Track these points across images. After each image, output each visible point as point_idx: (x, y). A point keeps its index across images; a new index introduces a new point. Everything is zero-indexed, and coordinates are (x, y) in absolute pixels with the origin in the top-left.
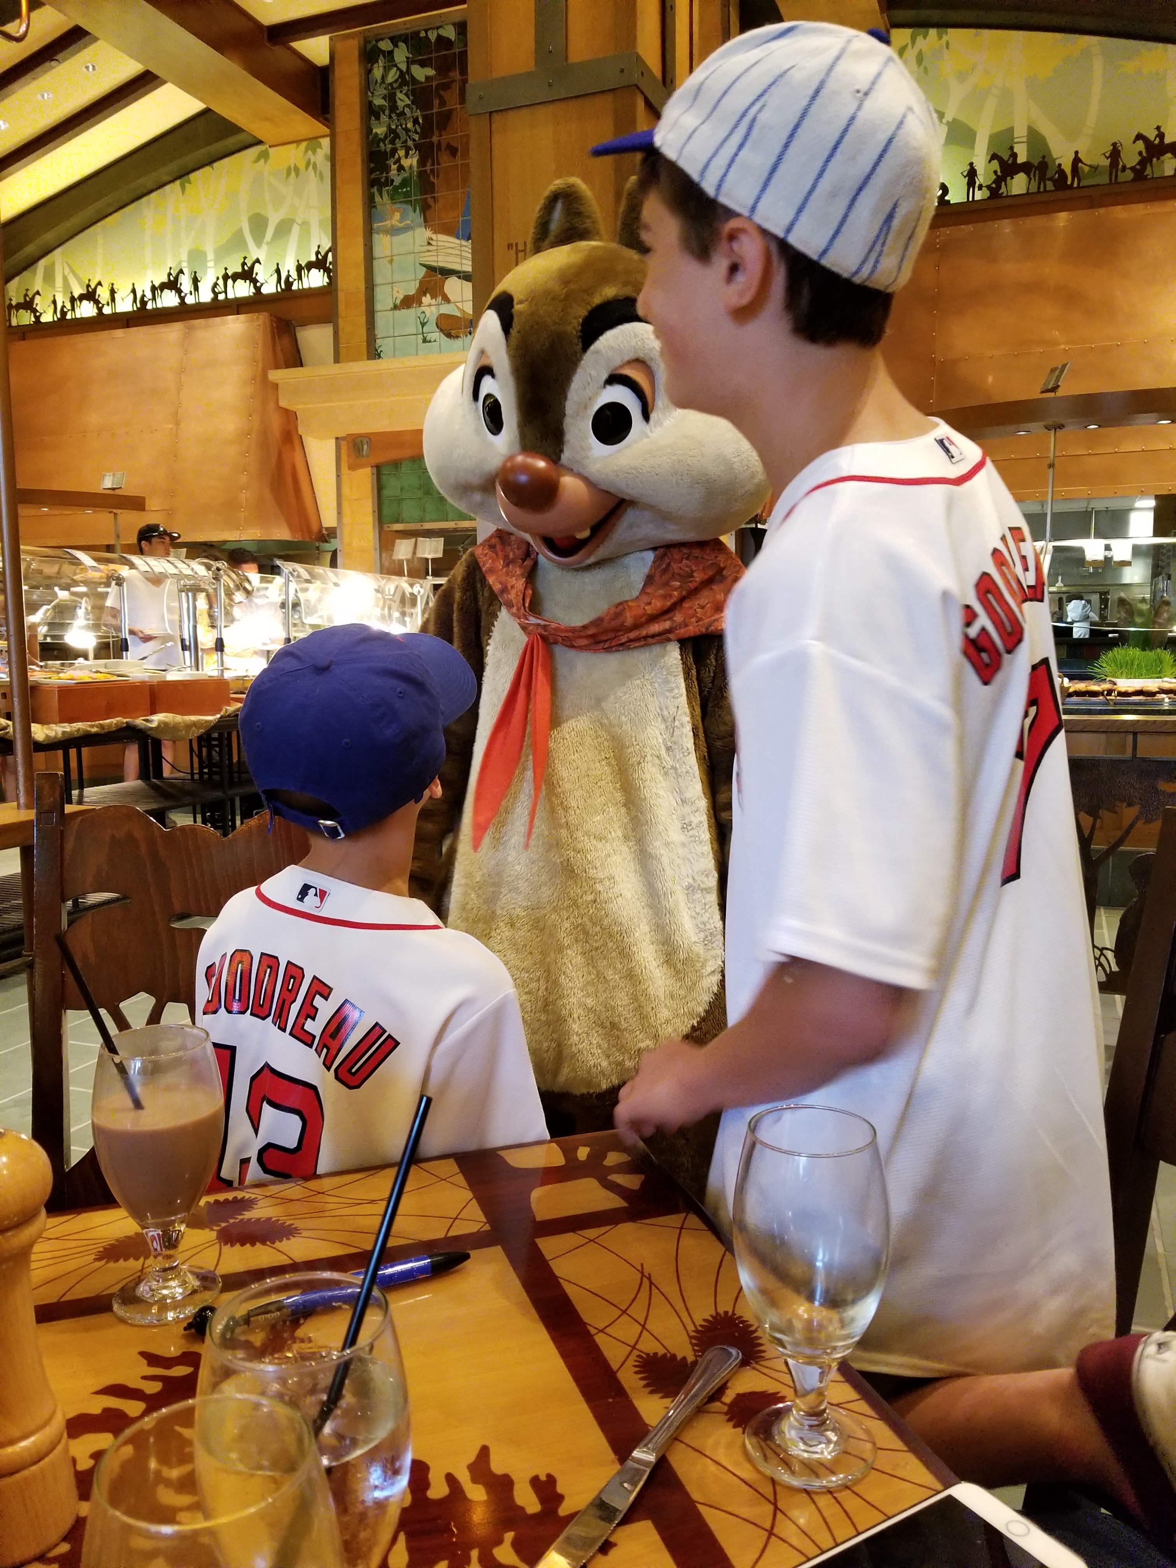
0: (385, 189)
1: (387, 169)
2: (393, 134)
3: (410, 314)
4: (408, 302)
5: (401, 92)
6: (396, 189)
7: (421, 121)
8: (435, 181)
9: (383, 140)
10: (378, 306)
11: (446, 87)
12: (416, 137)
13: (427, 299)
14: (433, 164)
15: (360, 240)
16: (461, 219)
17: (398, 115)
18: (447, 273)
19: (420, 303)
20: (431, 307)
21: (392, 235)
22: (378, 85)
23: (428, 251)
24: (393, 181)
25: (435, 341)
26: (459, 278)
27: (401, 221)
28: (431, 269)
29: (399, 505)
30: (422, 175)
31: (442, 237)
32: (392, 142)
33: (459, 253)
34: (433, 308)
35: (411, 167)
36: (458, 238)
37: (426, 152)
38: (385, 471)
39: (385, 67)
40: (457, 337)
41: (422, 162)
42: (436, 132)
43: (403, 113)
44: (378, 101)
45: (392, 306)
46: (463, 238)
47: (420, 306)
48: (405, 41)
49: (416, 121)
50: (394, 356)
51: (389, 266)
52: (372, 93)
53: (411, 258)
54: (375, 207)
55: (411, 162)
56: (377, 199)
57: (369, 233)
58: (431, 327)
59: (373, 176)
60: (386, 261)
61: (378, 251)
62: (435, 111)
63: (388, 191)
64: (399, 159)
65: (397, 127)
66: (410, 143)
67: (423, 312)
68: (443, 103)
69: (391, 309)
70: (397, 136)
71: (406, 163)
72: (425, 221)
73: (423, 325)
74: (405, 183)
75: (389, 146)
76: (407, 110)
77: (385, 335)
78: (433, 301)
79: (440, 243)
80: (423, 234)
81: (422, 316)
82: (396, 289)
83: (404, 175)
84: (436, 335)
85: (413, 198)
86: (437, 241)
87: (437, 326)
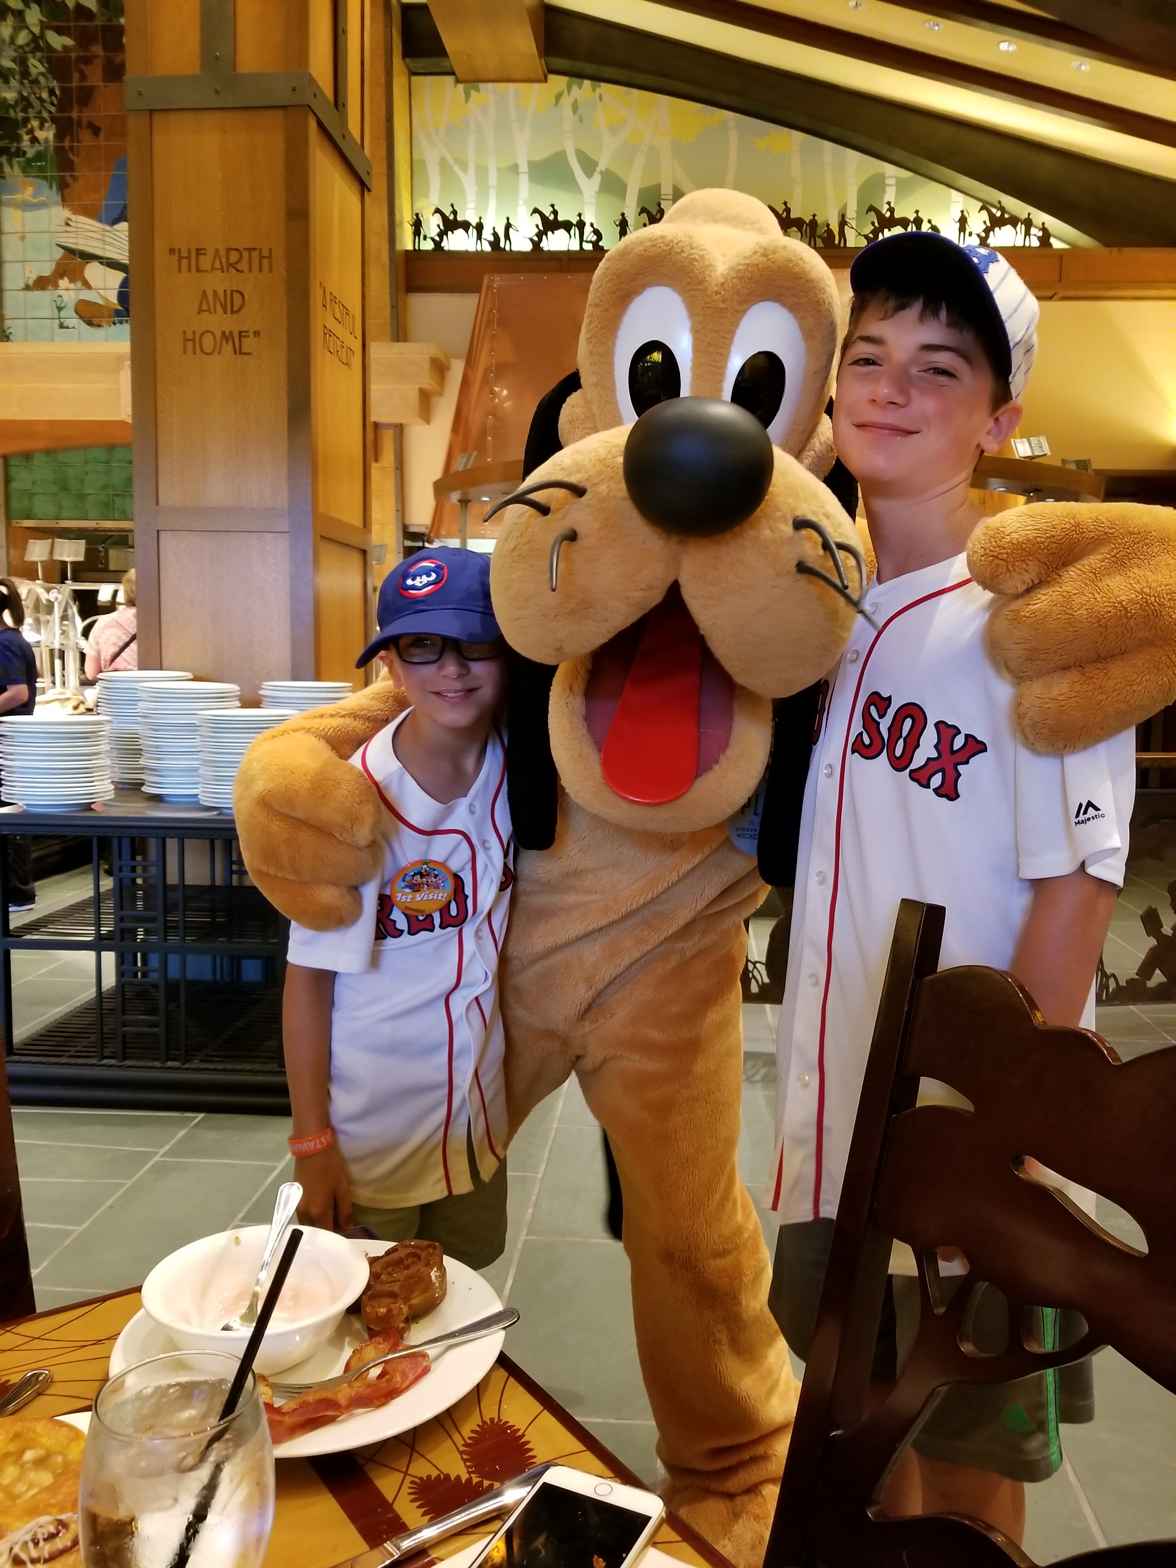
0: (16, 160)
1: (18, 139)
2: (24, 102)
3: (45, 297)
4: (41, 283)
5: (34, 58)
6: (29, 161)
7: (58, 92)
8: (75, 159)
9: (14, 107)
10: (7, 284)
11: (87, 61)
12: (53, 109)
13: (64, 283)
14: (72, 141)
16: (104, 203)
17: (31, 82)
18: (88, 257)
19: (56, 286)
20: (69, 293)
21: (24, 210)
22: (9, 46)
23: (67, 232)
24: (25, 152)
25: (73, 328)
26: (102, 263)
27: (35, 195)
28: (70, 251)
29: (30, 499)
30: (59, 150)
31: (82, 219)
32: (25, 110)
33: (101, 237)
34: (72, 293)
35: (46, 140)
36: (100, 221)
37: (64, 128)
38: (13, 462)
39: (14, 27)
40: (99, 326)
41: (59, 137)
42: (76, 107)
43: (37, 81)
44: (9, 64)
45: (22, 286)
46: (107, 223)
47: (56, 289)
48: (38, 3)
49: (52, 92)
50: (26, 340)
51: (20, 243)
53: (45, 237)
54: (4, 178)
55: (47, 134)
56: (7, 169)
58: (69, 312)
59: (2, 144)
60: (16, 237)
61: (6, 226)
62: (74, 84)
63: (19, 163)
64: (32, 130)
65: (29, 94)
66: (45, 115)
67: (60, 296)
68: (83, 77)
69: (23, 289)
70: (30, 105)
71: (41, 135)
72: (63, 200)
73: (60, 309)
74: (39, 156)
75: (21, 115)
76: (42, 79)
77: (14, 316)
78: (72, 286)
79: (80, 225)
80: (60, 213)
81: (59, 300)
82: (28, 268)
83: (38, 148)
84: (74, 321)
85: (49, 174)
86: (76, 222)
87: (76, 312)
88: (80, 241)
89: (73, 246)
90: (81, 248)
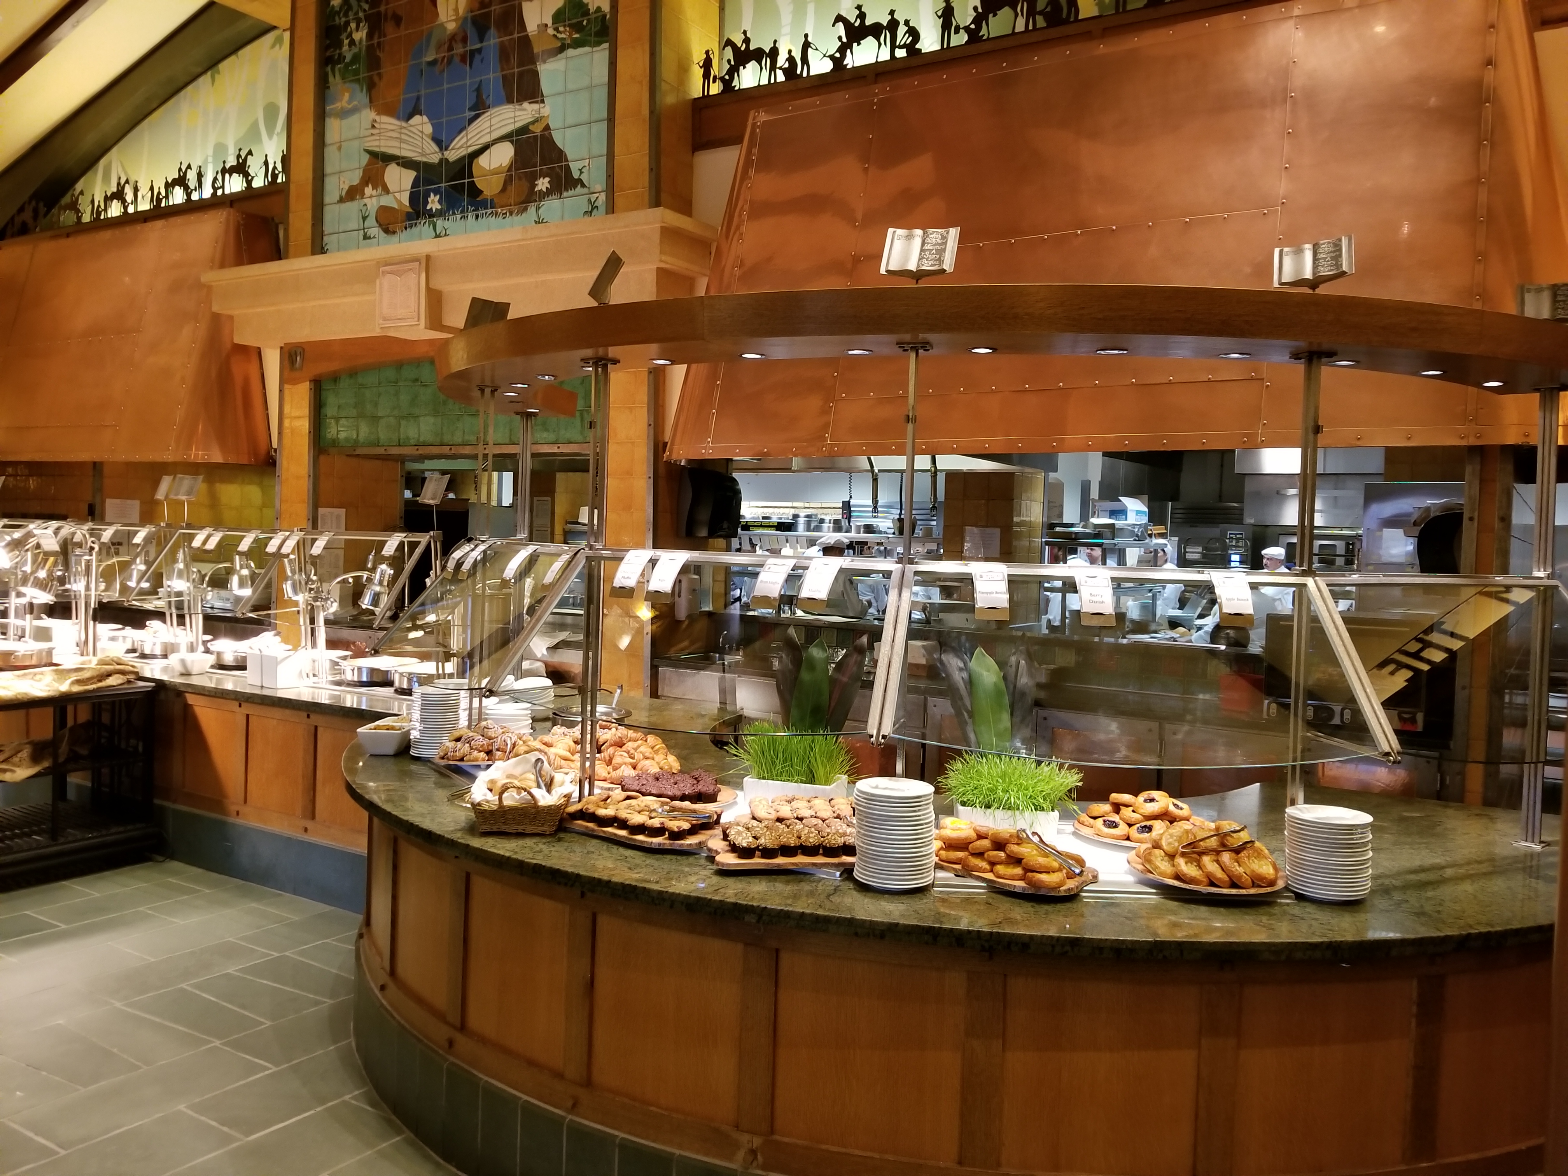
0: (337, 67)
1: (340, 45)
3: (353, 207)
4: (353, 194)
6: (348, 65)
8: (381, 55)
9: (338, 13)
10: (326, 199)
12: (367, 7)
13: (368, 190)
14: (379, 37)
15: (311, 125)
19: (363, 194)
20: (372, 200)
21: (341, 119)
23: (372, 135)
24: (344, 57)
25: (374, 237)
26: (398, 164)
27: (349, 102)
28: (373, 155)
30: (370, 48)
31: (385, 119)
32: (346, 15)
33: (398, 136)
34: (374, 199)
35: (361, 40)
37: (375, 24)
38: (325, 386)
40: (394, 233)
41: (370, 36)
45: (338, 198)
46: (404, 119)
47: (362, 198)
50: (336, 251)
51: (338, 153)
53: (356, 143)
54: (327, 87)
55: (360, 35)
56: (331, 79)
57: (321, 117)
59: (328, 54)
60: (335, 147)
61: (328, 137)
63: (340, 69)
64: (350, 35)
66: (361, 14)
67: (365, 205)
69: (338, 202)
70: (350, 8)
71: (357, 36)
72: (371, 101)
73: (364, 218)
74: (356, 58)
75: (343, 19)
77: (331, 231)
78: (374, 193)
79: (383, 126)
81: (364, 209)
82: (342, 179)
83: (355, 50)
84: (375, 231)
85: (361, 76)
86: (380, 123)
87: (377, 221)
88: (383, 143)
89: (377, 149)
90: (383, 150)
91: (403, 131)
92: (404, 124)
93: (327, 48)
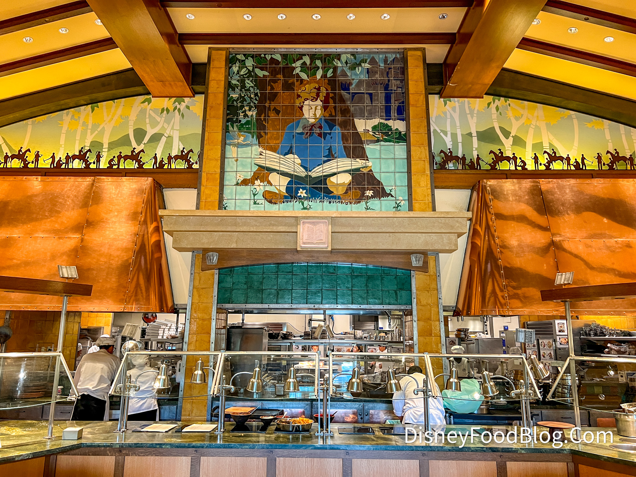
0: (235, 124)
1: (238, 115)
2: (242, 99)
3: (246, 188)
4: (245, 182)
5: (248, 80)
6: (242, 125)
7: (259, 95)
8: (266, 124)
9: (236, 101)
10: (226, 183)
11: (275, 81)
12: (256, 102)
13: (257, 182)
14: (265, 116)
15: (219, 147)
17: (245, 90)
18: (271, 170)
19: (253, 184)
20: (260, 187)
21: (238, 147)
22: (235, 74)
23: (260, 158)
24: (240, 121)
25: (262, 204)
26: (278, 173)
27: (244, 141)
28: (261, 167)
30: (258, 120)
31: (268, 152)
32: (242, 102)
33: (279, 161)
35: (252, 116)
37: (261, 110)
39: (239, 67)
40: (276, 203)
41: (259, 114)
42: (268, 101)
43: (249, 90)
44: (234, 82)
45: (235, 183)
46: (281, 154)
48: (252, 57)
49: (256, 95)
50: (235, 210)
51: (235, 163)
52: (231, 78)
53: (249, 160)
54: (229, 132)
55: (253, 113)
56: (231, 128)
57: (224, 145)
58: (260, 197)
59: (228, 117)
60: (233, 160)
61: (228, 154)
62: (267, 91)
63: (237, 125)
64: (245, 111)
65: (245, 95)
66: (252, 104)
67: (255, 189)
68: (272, 88)
69: (235, 185)
70: (244, 100)
71: (249, 113)
72: (259, 143)
73: (254, 195)
74: (248, 123)
75: (239, 104)
76: (252, 89)
77: (230, 198)
78: (262, 184)
79: (267, 155)
80: (256, 149)
81: (254, 191)
82: (238, 175)
83: (247, 119)
85: (252, 131)
87: (264, 197)
88: (267, 163)
89: (264, 165)
90: (267, 166)
91: (281, 159)
92: (281, 156)
93: (228, 114)
